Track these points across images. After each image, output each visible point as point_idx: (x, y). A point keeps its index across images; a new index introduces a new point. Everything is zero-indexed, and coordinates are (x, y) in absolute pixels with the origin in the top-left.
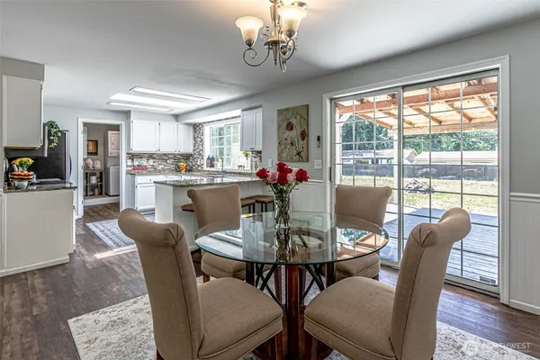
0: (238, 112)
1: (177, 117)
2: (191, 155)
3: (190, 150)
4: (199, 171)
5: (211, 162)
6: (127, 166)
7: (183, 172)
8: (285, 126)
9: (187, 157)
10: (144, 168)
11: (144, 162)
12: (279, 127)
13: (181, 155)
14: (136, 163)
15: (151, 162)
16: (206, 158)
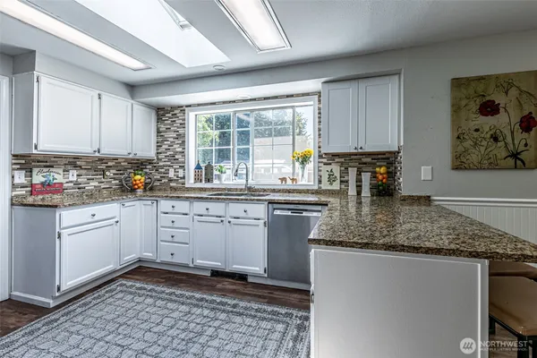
0: (313, 85)
1: (132, 88)
2: (150, 162)
3: (150, 153)
4: (175, 189)
5: (207, 173)
6: (14, 186)
7: (140, 192)
8: (474, 106)
9: (139, 165)
10: (59, 189)
11: (58, 176)
12: (456, 109)
13: (130, 162)
14: (38, 178)
15: (73, 175)
16: (192, 165)
